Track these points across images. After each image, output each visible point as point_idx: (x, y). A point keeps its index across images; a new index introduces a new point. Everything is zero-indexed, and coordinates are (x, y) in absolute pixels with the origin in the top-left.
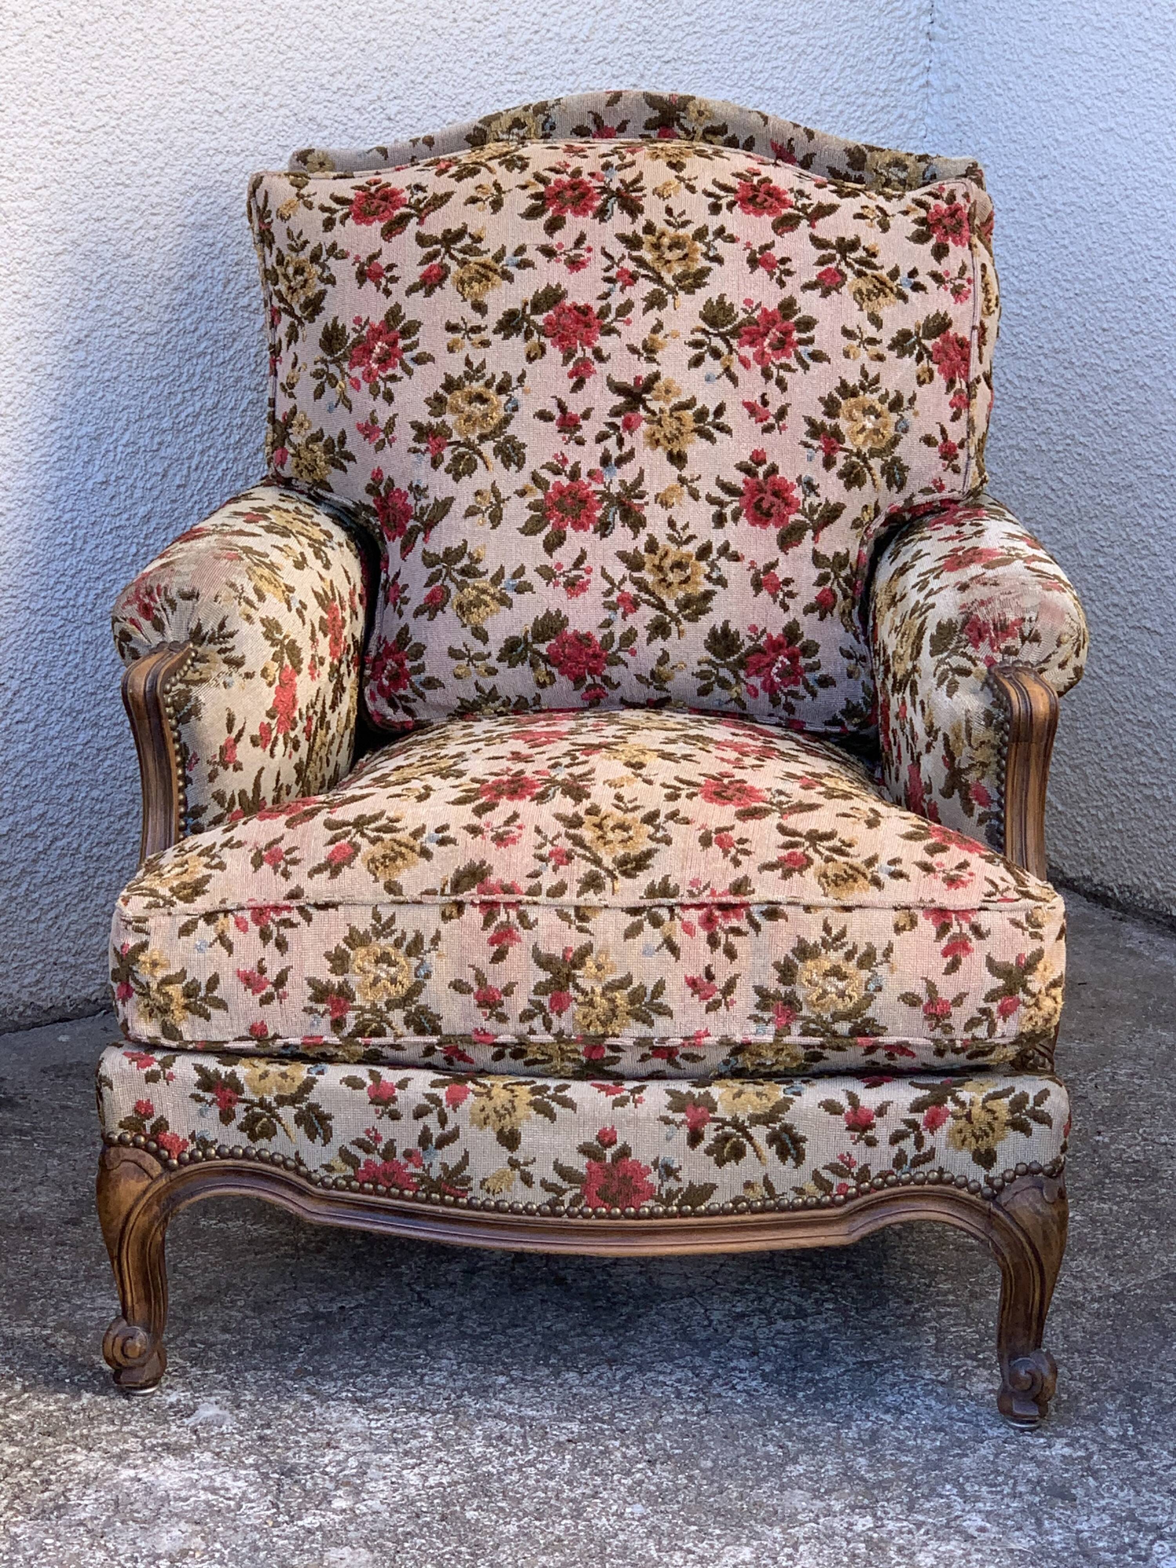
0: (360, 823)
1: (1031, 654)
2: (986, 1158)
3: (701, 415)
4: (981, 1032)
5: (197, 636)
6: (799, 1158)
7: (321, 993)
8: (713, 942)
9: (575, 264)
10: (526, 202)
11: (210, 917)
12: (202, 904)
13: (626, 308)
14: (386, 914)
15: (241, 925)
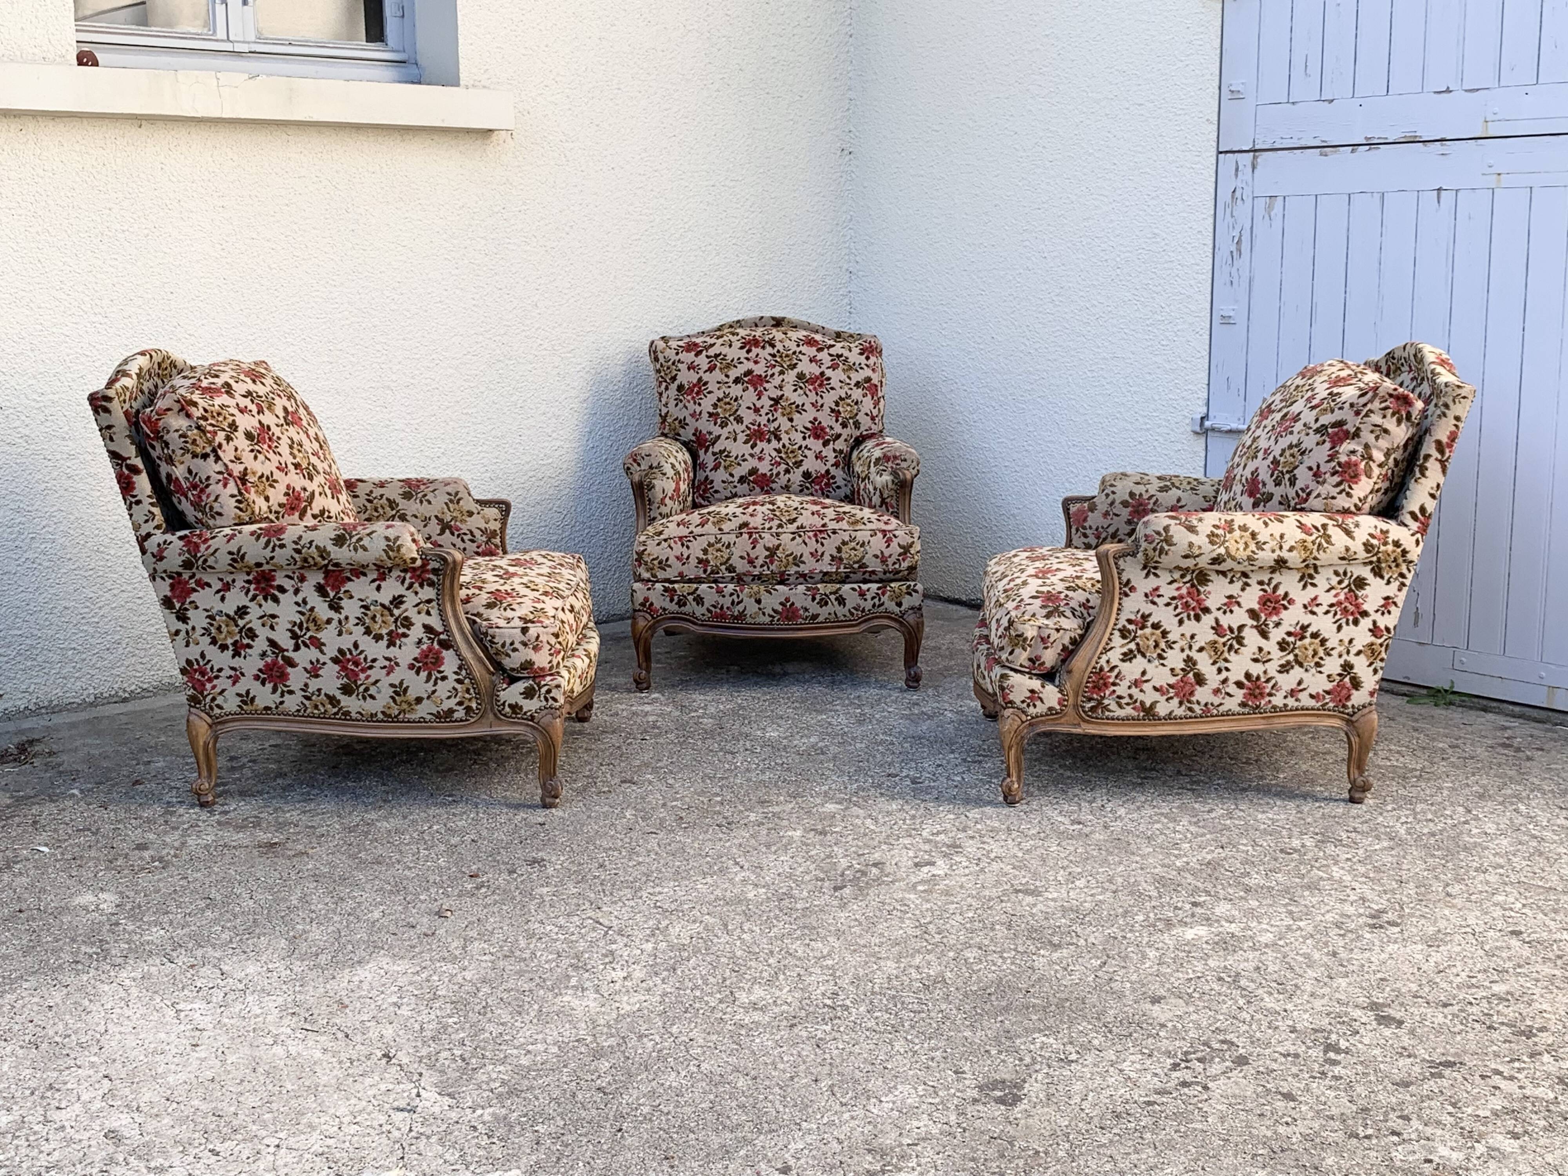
0: (709, 513)
1: (904, 465)
2: (899, 604)
3: (798, 406)
4: (897, 566)
5: (651, 467)
6: (844, 605)
7: (700, 561)
8: (817, 541)
9: (756, 362)
10: (739, 345)
11: (665, 540)
12: (662, 537)
13: (773, 375)
14: (719, 537)
15: (675, 542)
